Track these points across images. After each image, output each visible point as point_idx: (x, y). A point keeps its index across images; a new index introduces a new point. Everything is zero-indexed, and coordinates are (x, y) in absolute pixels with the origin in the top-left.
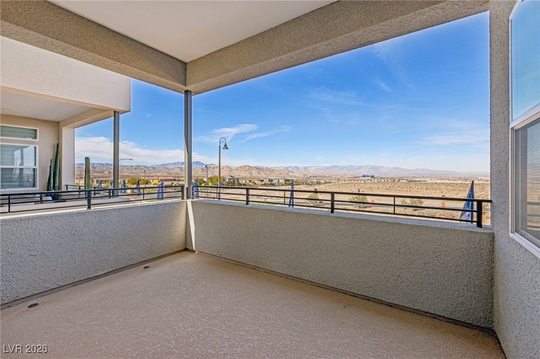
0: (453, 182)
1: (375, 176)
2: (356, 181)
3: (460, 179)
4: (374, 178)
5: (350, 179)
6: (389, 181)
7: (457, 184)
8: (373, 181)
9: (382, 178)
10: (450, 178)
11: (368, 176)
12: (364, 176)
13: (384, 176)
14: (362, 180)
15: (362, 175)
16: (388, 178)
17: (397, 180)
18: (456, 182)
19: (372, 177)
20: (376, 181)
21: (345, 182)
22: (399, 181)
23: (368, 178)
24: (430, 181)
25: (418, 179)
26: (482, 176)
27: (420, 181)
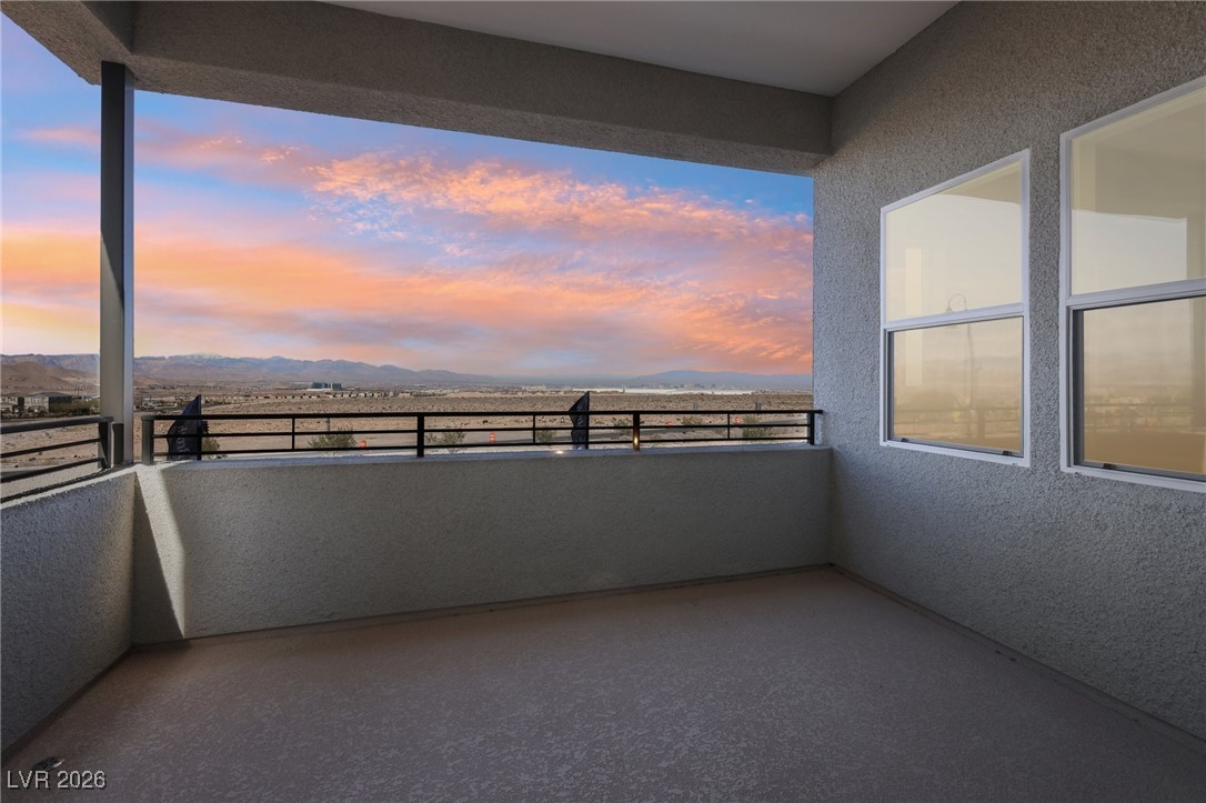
0: (488, 395)
1: (343, 386)
2: (298, 399)
3: (497, 389)
4: (342, 389)
5: (280, 392)
6: (376, 395)
7: (495, 399)
8: (339, 396)
9: (359, 390)
10: (484, 389)
11: (326, 386)
12: (317, 386)
13: (363, 386)
14: (314, 394)
15: (311, 384)
16: (373, 391)
17: (391, 394)
18: (492, 395)
19: (337, 387)
20: (346, 396)
21: (267, 401)
22: (395, 395)
23: (328, 390)
24: (453, 395)
25: (430, 392)
26: (526, 385)
27: (434, 395)
